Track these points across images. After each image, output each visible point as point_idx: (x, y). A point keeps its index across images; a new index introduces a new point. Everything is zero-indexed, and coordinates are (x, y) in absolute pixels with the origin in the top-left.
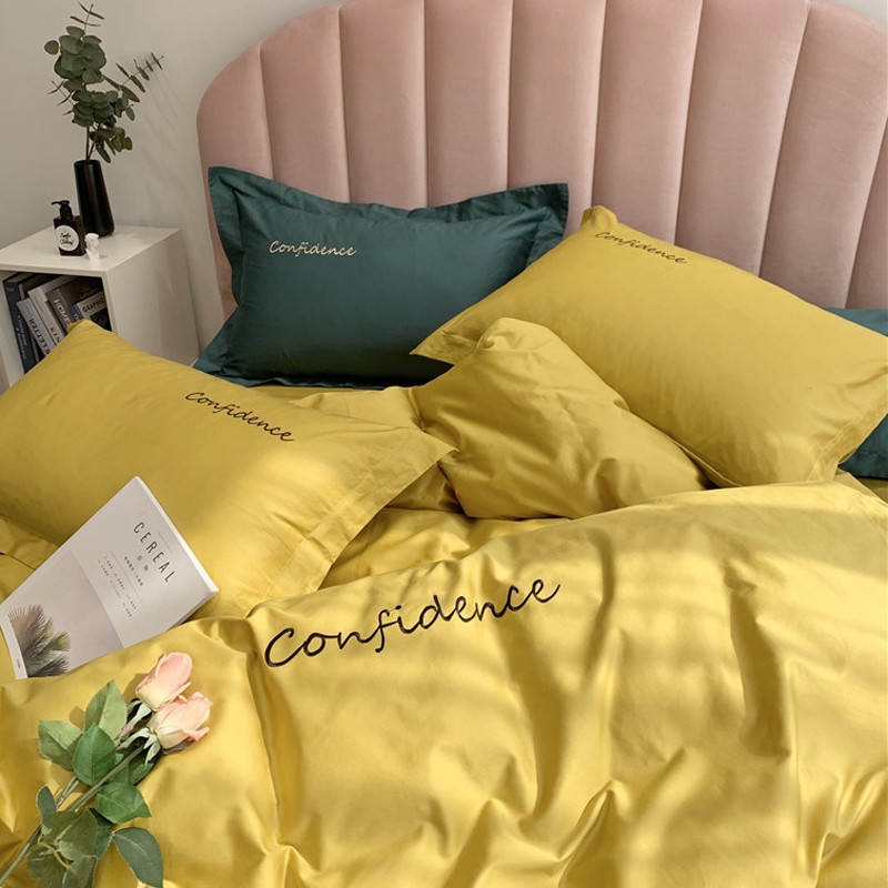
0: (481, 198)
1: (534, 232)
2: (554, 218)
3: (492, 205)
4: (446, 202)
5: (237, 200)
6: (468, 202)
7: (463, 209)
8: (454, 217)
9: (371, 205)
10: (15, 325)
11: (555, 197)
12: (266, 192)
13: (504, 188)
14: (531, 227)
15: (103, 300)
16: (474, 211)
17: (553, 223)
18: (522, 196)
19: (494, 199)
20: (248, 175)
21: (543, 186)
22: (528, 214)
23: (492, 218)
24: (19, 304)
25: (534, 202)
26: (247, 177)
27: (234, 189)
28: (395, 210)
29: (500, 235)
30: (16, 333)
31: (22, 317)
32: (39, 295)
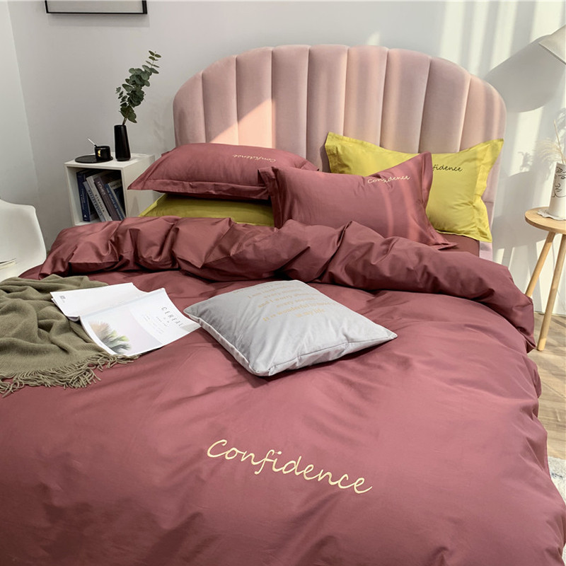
10: (80, 193)
15: (121, 182)
24: (85, 183)
30: (80, 197)
31: (85, 189)
32: (91, 180)
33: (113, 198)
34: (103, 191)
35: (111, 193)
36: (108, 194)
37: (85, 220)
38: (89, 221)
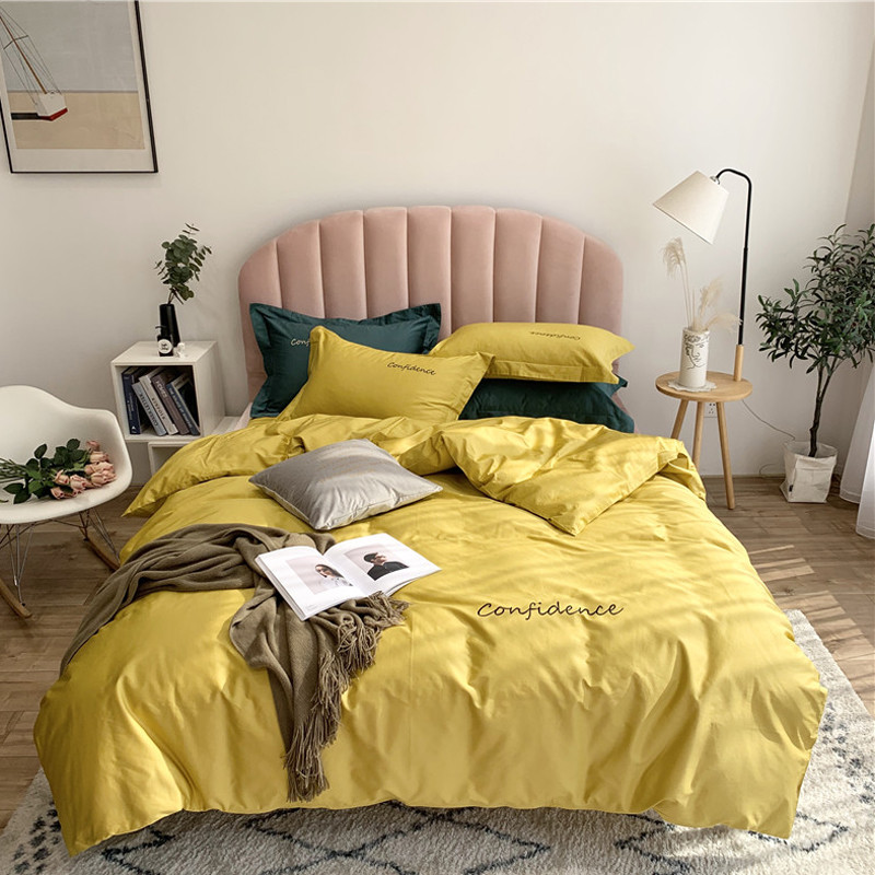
0: (397, 313)
1: (426, 327)
2: (434, 321)
3: (403, 316)
4: (378, 316)
5: (265, 321)
6: (390, 315)
7: (388, 319)
8: (383, 323)
9: (338, 320)
10: (127, 399)
11: (434, 311)
12: (281, 315)
13: (407, 307)
14: (424, 325)
16: (393, 319)
17: (434, 322)
18: (418, 311)
19: (403, 312)
20: (271, 307)
21: (428, 306)
22: (421, 320)
23: (404, 323)
24: (135, 386)
25: (423, 313)
26: (270, 308)
27: (262, 315)
28: (351, 321)
29: (410, 329)
30: (127, 404)
31: (134, 394)
32: (146, 379)
33: (178, 400)
34: (163, 392)
35: (175, 394)
36: (171, 396)
37: (131, 433)
38: (138, 433)
